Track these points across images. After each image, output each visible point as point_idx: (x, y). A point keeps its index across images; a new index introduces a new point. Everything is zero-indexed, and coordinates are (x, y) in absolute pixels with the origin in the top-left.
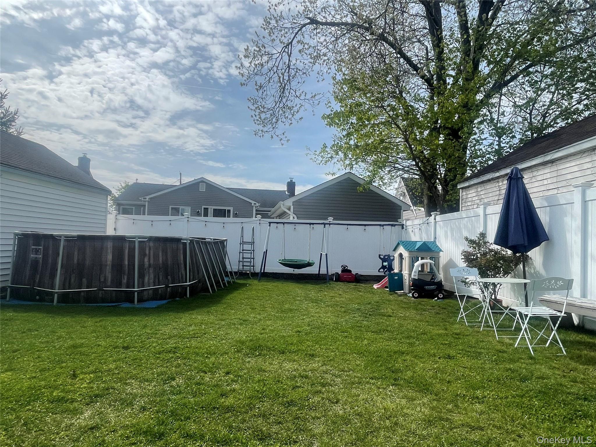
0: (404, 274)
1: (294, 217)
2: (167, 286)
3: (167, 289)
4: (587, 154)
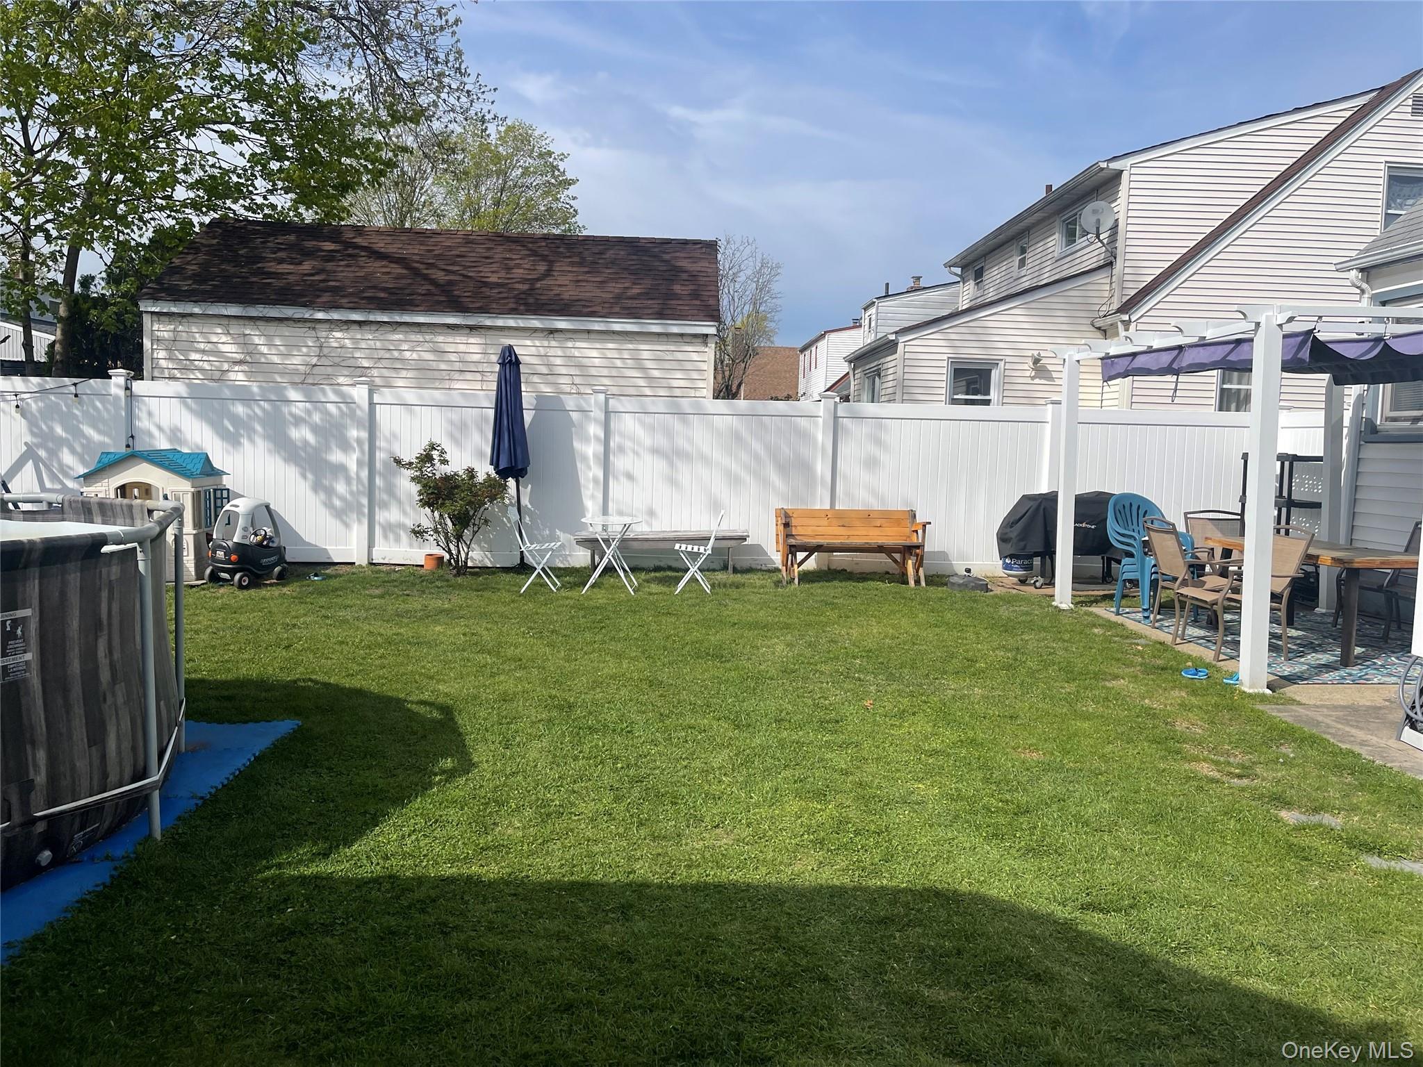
4: (542, 335)
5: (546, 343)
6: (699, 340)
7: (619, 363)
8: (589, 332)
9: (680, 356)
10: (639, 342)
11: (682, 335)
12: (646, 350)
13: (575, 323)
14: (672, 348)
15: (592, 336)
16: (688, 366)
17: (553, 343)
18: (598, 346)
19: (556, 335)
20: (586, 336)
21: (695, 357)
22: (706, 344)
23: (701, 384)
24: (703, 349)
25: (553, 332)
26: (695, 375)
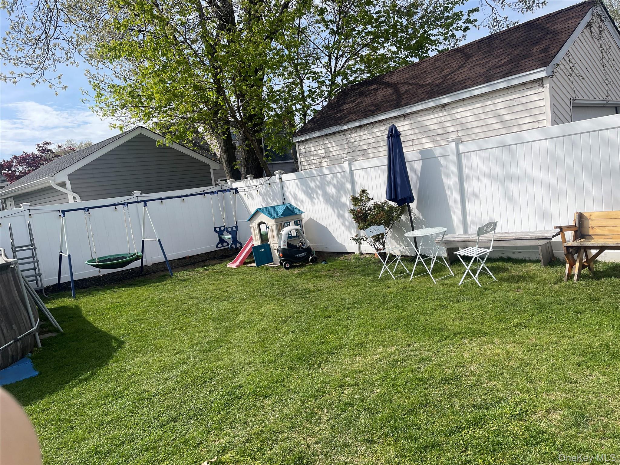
0: (272, 245)
1: (74, 198)
2: (16, 341)
3: (17, 345)
4: (438, 110)
5: (441, 114)
6: (537, 84)
7: (483, 116)
8: (463, 100)
9: (524, 100)
10: (495, 98)
11: (524, 84)
12: (499, 103)
13: (453, 97)
14: (518, 96)
15: (466, 102)
16: (530, 106)
17: (445, 113)
18: (470, 108)
19: (446, 108)
20: (462, 103)
21: (535, 98)
22: (542, 85)
23: (542, 117)
24: (541, 90)
25: (444, 106)
26: (536, 112)
